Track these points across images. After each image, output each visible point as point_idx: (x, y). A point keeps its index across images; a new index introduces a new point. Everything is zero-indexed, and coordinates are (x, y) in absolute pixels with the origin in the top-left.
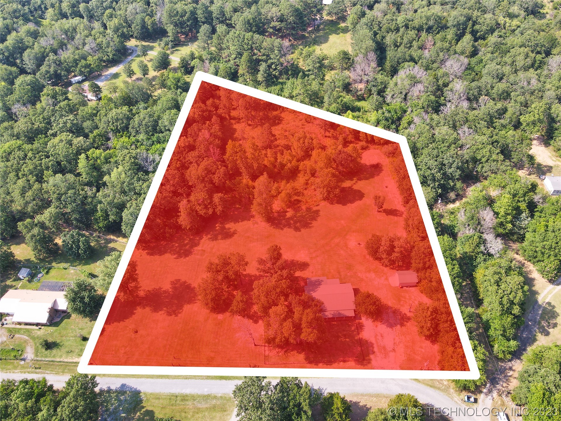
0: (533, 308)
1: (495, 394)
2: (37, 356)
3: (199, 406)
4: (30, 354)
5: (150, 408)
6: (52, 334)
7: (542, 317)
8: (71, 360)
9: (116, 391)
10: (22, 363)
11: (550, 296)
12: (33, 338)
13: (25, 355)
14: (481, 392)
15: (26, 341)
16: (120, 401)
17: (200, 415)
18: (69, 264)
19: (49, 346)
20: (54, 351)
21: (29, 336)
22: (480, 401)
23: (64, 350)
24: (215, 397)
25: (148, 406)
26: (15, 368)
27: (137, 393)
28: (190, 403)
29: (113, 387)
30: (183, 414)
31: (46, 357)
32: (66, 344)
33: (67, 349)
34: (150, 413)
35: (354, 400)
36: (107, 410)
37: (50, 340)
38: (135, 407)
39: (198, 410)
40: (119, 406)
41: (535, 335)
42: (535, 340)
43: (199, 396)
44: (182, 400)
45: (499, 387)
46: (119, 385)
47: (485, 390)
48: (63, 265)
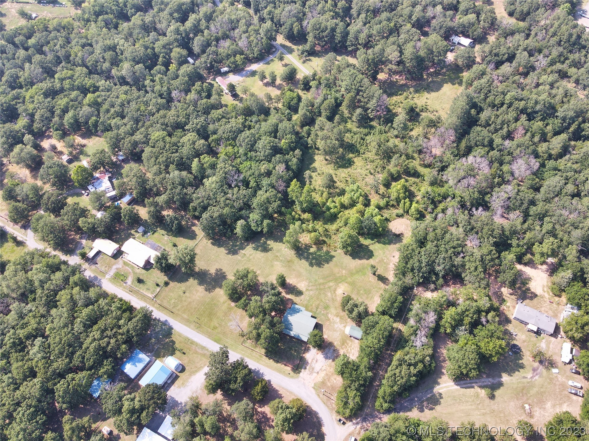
0: (426, 391)
1: (359, 426)
2: (132, 284)
3: (198, 350)
4: (129, 281)
5: (174, 340)
6: (143, 274)
7: (428, 400)
8: (147, 294)
9: (162, 322)
10: (125, 284)
11: (445, 389)
12: (134, 273)
13: (127, 281)
14: (351, 421)
15: (130, 273)
16: (162, 328)
17: (196, 355)
18: (166, 232)
19: (140, 281)
20: (141, 285)
21: (132, 270)
22: (346, 425)
23: (146, 287)
24: (207, 350)
25: (174, 338)
26: (121, 286)
27: (171, 328)
28: (194, 346)
29: (161, 319)
30: (188, 351)
31: (136, 287)
32: (148, 284)
33: (147, 287)
34: (174, 342)
35: (277, 388)
36: (154, 330)
37: (141, 278)
38: (167, 335)
39: (196, 352)
40: (161, 331)
41: (413, 408)
42: (410, 410)
43: (200, 345)
44: (191, 343)
45: (364, 424)
46: (164, 320)
47: (354, 421)
48: (163, 232)
